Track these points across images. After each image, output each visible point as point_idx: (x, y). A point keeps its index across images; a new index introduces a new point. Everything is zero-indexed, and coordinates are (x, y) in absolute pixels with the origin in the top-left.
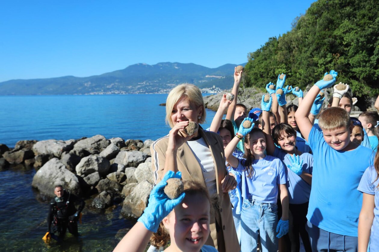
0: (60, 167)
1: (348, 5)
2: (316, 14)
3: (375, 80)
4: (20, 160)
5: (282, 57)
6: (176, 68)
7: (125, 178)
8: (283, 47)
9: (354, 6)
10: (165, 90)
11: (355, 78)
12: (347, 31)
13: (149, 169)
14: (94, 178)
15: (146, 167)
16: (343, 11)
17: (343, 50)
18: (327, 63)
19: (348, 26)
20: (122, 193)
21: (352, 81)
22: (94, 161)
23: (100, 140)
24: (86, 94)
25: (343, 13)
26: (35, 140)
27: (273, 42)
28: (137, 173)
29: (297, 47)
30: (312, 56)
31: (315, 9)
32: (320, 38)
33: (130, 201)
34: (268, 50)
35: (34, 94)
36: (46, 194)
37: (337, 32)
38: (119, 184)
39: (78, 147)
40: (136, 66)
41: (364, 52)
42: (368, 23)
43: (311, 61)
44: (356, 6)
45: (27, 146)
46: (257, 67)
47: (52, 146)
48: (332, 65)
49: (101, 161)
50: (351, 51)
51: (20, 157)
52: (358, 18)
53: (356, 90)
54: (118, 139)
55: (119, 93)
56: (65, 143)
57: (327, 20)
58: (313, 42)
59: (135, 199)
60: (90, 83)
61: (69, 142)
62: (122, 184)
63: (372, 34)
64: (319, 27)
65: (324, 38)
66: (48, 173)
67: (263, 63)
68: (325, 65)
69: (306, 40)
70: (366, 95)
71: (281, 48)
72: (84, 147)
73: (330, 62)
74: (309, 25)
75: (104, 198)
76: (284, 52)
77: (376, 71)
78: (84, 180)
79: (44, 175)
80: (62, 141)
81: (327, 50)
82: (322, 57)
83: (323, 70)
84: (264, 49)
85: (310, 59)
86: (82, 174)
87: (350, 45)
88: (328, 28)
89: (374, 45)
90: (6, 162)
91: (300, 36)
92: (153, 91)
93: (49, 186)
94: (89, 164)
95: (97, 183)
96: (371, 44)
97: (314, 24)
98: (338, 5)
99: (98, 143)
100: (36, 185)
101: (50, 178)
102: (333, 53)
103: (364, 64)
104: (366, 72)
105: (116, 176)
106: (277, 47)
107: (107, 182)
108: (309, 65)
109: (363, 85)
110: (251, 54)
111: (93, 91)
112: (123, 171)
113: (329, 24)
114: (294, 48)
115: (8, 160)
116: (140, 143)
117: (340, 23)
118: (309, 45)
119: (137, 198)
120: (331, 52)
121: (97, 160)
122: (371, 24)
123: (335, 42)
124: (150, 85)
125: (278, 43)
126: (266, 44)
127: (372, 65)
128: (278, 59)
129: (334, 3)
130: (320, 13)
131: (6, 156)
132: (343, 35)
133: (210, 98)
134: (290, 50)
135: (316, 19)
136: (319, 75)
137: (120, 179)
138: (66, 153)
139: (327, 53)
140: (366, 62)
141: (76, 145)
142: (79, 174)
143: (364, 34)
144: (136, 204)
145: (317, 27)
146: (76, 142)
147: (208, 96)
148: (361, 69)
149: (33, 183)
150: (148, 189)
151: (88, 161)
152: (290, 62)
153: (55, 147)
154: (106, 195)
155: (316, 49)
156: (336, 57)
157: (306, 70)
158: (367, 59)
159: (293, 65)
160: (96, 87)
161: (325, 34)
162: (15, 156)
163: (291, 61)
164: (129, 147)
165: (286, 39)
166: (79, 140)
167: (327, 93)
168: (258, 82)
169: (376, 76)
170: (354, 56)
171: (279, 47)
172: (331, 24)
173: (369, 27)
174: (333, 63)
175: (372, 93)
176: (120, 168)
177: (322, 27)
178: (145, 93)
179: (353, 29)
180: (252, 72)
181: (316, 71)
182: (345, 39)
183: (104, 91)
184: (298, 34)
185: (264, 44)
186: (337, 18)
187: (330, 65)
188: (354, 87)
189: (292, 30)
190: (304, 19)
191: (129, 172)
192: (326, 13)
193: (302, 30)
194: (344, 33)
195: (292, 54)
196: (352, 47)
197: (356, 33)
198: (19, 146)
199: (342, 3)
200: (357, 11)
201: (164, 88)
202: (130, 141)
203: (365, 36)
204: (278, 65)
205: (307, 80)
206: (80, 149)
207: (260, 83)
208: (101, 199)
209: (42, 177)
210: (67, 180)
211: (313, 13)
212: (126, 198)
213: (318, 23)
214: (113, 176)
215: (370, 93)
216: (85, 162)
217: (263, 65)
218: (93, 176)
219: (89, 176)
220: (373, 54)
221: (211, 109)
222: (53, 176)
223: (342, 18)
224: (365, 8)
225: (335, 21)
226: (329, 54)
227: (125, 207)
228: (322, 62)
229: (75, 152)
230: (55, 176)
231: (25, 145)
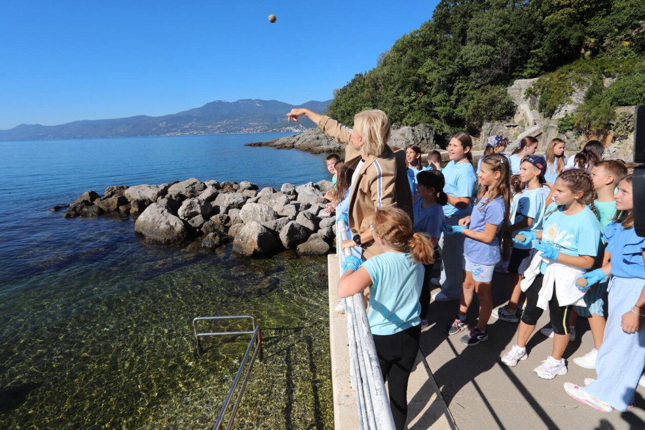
0: (162, 212)
1: (431, 44)
2: (401, 51)
3: (453, 119)
4: (114, 206)
5: (369, 94)
6: (258, 105)
7: (228, 219)
8: (370, 85)
9: (436, 45)
10: (247, 130)
11: (436, 117)
12: (430, 70)
13: (254, 209)
14: (198, 220)
15: (250, 207)
16: (426, 50)
17: (426, 89)
18: (411, 102)
19: (430, 65)
20: (229, 234)
21: (434, 120)
22: (196, 204)
23: (194, 184)
24: (162, 135)
25: (426, 52)
26: (124, 186)
27: (359, 79)
28: (242, 214)
29: (383, 85)
30: (398, 94)
31: (400, 46)
32: (405, 76)
33: (240, 240)
34: (354, 87)
35: (104, 137)
36: (152, 238)
37: (421, 71)
38: (224, 226)
39: (173, 191)
40: (214, 103)
41: (445, 92)
42: (449, 63)
43: (396, 100)
44: (438, 46)
45: (118, 192)
46: (344, 104)
47: (146, 191)
48: (416, 104)
49: (203, 204)
50: (434, 90)
51: (114, 203)
52: (440, 57)
53: (437, 128)
54: (213, 182)
55: (198, 134)
56: (158, 187)
57: (412, 58)
58: (398, 80)
59: (245, 239)
60: (165, 123)
61: (162, 187)
62: (226, 225)
63: (452, 74)
64: (405, 65)
65: (409, 77)
66: (151, 217)
67: (350, 101)
68: (409, 103)
69: (392, 77)
70: (446, 134)
71: (368, 85)
72: (179, 191)
73: (414, 100)
74: (394, 63)
75: (213, 240)
76: (371, 89)
77: (455, 110)
78: (188, 223)
79: (147, 220)
80: (155, 185)
81: (412, 88)
82: (407, 95)
83: (408, 109)
84: (350, 86)
85: (395, 98)
86: (185, 217)
87: (433, 85)
88: (413, 65)
89: (453, 85)
90: (100, 209)
91: (386, 73)
92: (234, 131)
93: (154, 230)
94: (192, 207)
95: (201, 225)
96: (451, 84)
97: (399, 61)
98: (421, 43)
99: (193, 186)
100: (140, 230)
101: (153, 223)
102: (417, 91)
103: (445, 103)
104: (446, 111)
105: (220, 218)
106: (364, 84)
107: (211, 224)
108: (394, 104)
109: (443, 123)
110: (337, 91)
111: (169, 131)
112: (227, 212)
113: (413, 62)
114: (380, 85)
115: (101, 206)
116: (235, 185)
117: (423, 61)
118: (394, 83)
119: (247, 237)
120: (415, 90)
121: (199, 202)
122: (451, 64)
123: (419, 80)
124: (230, 125)
125: (364, 80)
126: (352, 81)
127: (451, 104)
128: (365, 97)
129: (418, 41)
130: (405, 51)
131: (98, 203)
132: (426, 74)
133: (297, 137)
134: (376, 87)
135: (401, 56)
136: (404, 114)
137: (224, 220)
138: (162, 198)
139: (411, 91)
140: (446, 101)
141: (169, 190)
142: (183, 218)
143: (445, 73)
144: (247, 242)
145: (403, 65)
146: (169, 186)
147: (294, 134)
148: (442, 108)
149: (136, 229)
150: (257, 228)
151: (191, 204)
152: (376, 100)
153: (149, 192)
154: (214, 236)
155: (402, 87)
156: (420, 96)
157: (392, 108)
158: (447, 99)
159: (379, 103)
160: (172, 127)
161: (409, 72)
162: (108, 203)
163: (378, 99)
164: (224, 190)
165: (372, 76)
166: (172, 184)
167: (411, 131)
168: (345, 120)
169: (455, 115)
170: (436, 95)
171: (365, 84)
172: (415, 63)
173: (450, 68)
174: (417, 102)
175: (451, 131)
176: (222, 210)
177: (407, 65)
178: (226, 132)
179: (435, 69)
180: (339, 110)
181: (401, 110)
182: (428, 78)
183: (181, 132)
184: (384, 71)
185: (350, 81)
186: (421, 57)
187: (414, 103)
188: (436, 126)
189: (378, 67)
190: (389, 56)
191: (233, 213)
192: (410, 51)
193: (388, 67)
194: (427, 72)
195: (378, 92)
196: (435, 86)
197: (438, 72)
198: (110, 193)
199: (425, 41)
200: (439, 50)
201: (246, 128)
202: (225, 183)
203: (446, 76)
204: (365, 103)
205: (393, 118)
206: (176, 193)
207: (347, 121)
208: (210, 240)
209: (145, 222)
210: (172, 224)
211: (398, 51)
212: (235, 238)
213: (403, 60)
214: (216, 219)
215: (449, 131)
216: (188, 206)
217: (350, 102)
218: (197, 219)
219: (193, 218)
220: (452, 94)
221: (299, 148)
222: (156, 220)
223: (425, 56)
224: (445, 48)
225: (419, 60)
226: (414, 92)
227: (236, 246)
228: (407, 101)
229: (171, 196)
230: (158, 221)
231: (115, 191)
